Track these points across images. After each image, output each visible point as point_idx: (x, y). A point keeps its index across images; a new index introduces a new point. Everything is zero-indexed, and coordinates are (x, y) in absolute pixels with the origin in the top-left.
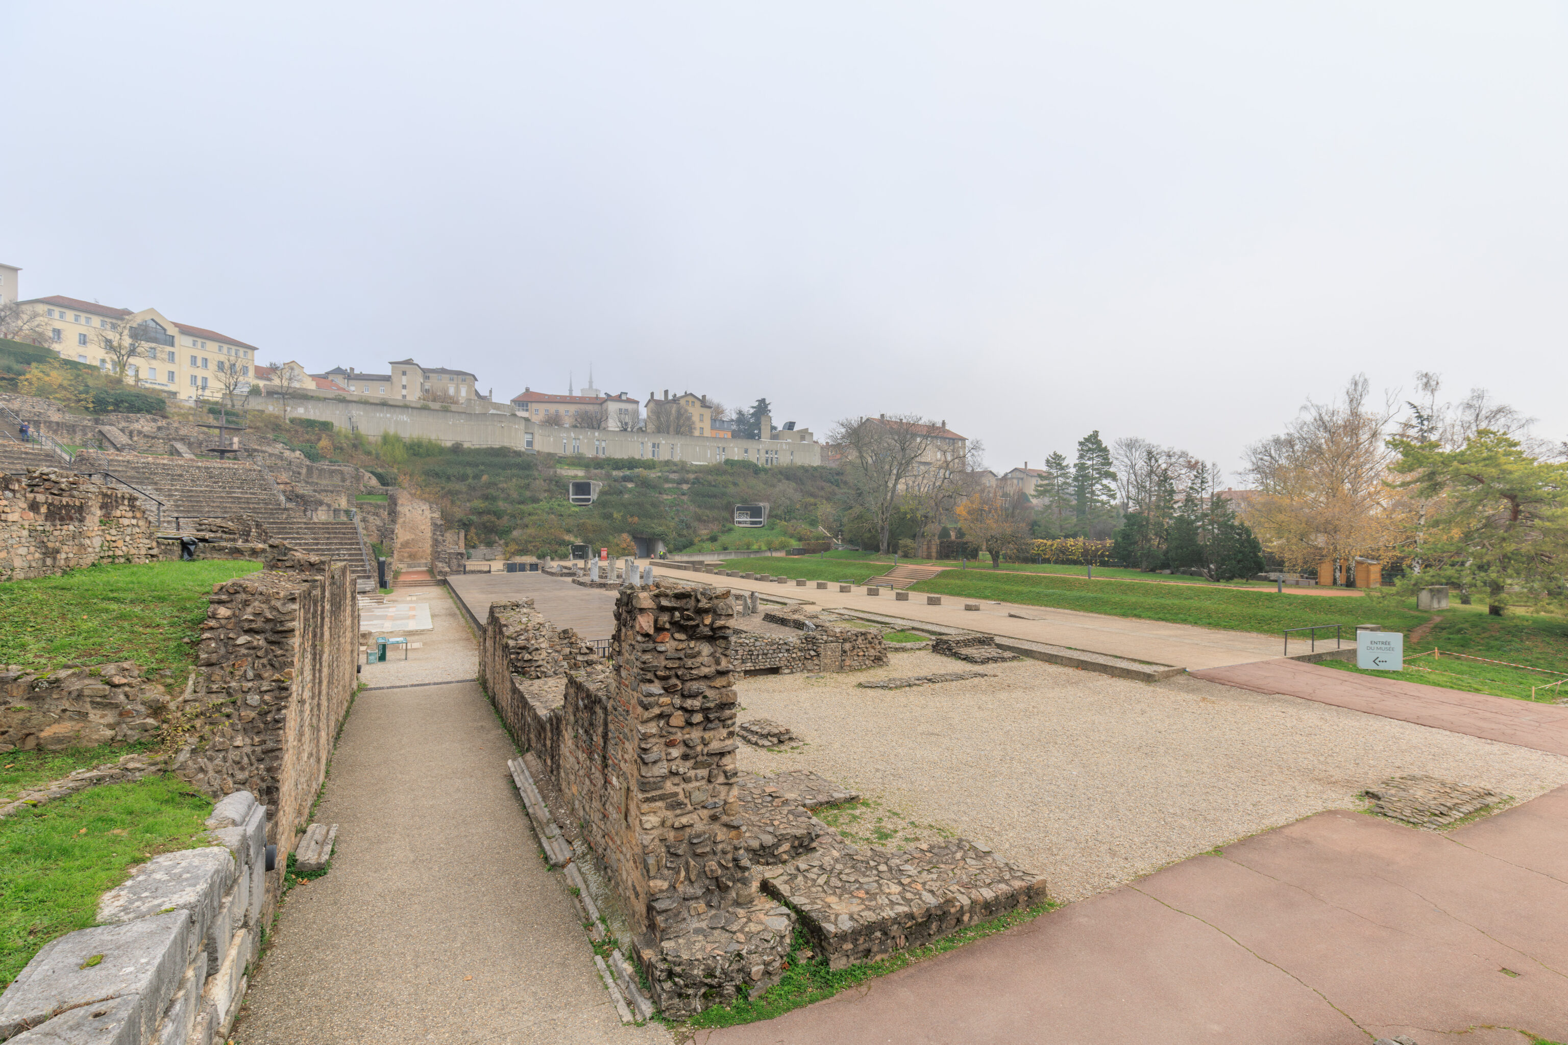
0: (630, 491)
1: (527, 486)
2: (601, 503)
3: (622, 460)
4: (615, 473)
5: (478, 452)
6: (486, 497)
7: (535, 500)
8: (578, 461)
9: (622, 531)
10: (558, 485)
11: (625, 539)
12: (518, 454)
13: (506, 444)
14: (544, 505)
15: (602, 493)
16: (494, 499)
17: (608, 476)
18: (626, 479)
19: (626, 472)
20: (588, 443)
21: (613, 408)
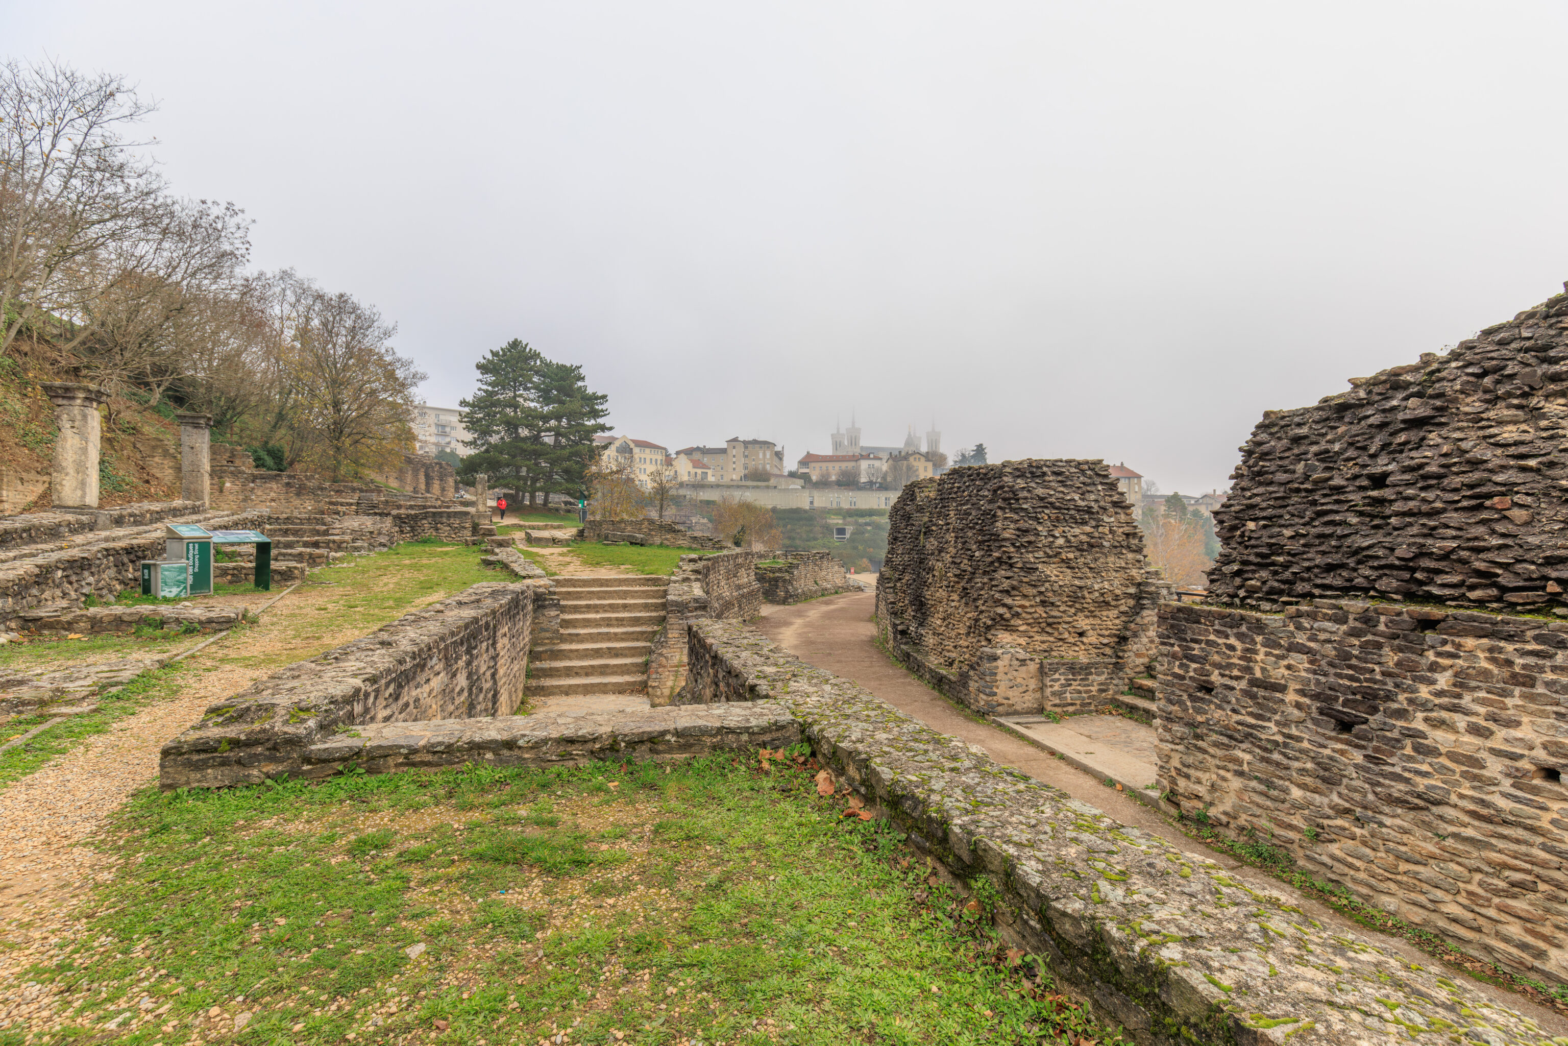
0: (869, 532)
1: (811, 531)
2: (851, 540)
3: (865, 510)
4: (861, 520)
5: (785, 511)
6: (790, 538)
7: (815, 539)
8: (839, 512)
9: (862, 557)
10: (828, 529)
11: (865, 561)
12: (805, 511)
13: (800, 506)
14: (820, 542)
15: (852, 534)
16: (794, 539)
17: (856, 523)
18: (867, 524)
19: (867, 519)
20: (845, 499)
21: (864, 465)
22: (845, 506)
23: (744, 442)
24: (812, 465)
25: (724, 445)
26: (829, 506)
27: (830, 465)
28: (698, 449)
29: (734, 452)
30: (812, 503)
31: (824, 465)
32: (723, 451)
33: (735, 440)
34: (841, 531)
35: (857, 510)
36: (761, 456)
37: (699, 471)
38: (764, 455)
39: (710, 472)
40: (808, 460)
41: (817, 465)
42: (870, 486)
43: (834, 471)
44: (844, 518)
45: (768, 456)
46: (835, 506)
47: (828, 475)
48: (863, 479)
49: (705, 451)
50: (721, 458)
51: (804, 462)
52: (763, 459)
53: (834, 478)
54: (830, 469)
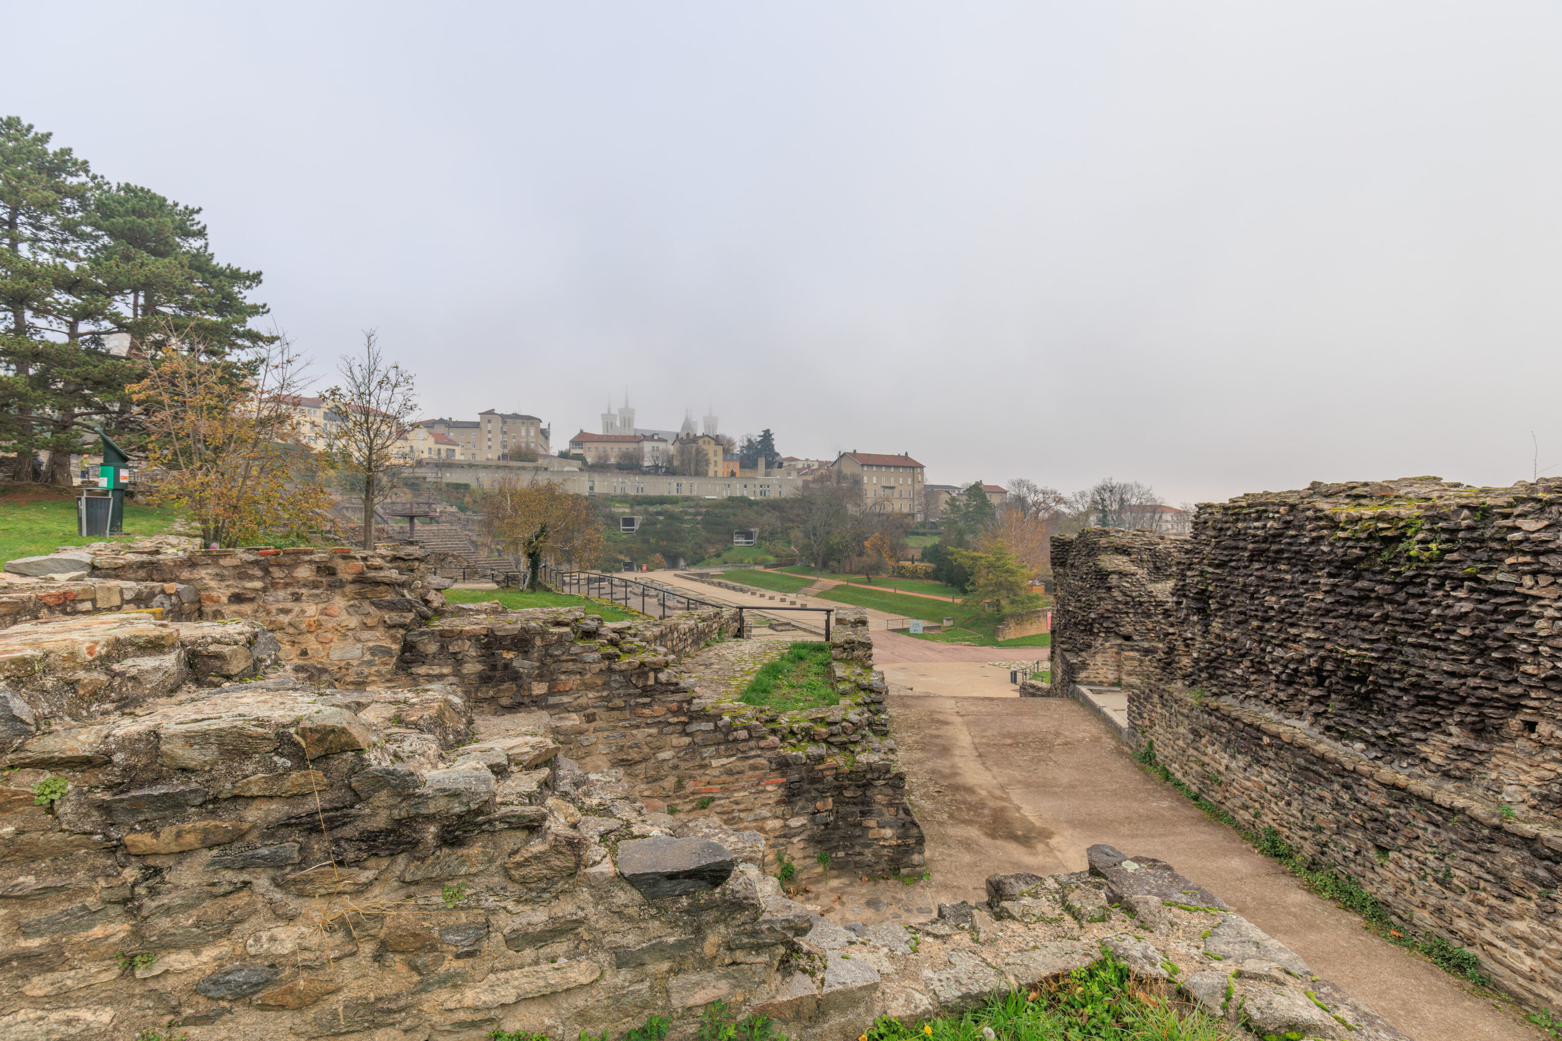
2: (642, 532)
3: (655, 497)
4: (652, 509)
8: (624, 499)
9: (654, 551)
10: (612, 519)
11: (658, 557)
12: (585, 497)
17: (646, 511)
18: (658, 513)
19: (659, 508)
20: (631, 485)
21: (647, 446)
22: (632, 492)
23: (502, 416)
24: (587, 445)
25: (477, 419)
26: (612, 492)
27: (608, 446)
28: (441, 421)
29: (489, 427)
30: (591, 488)
31: (601, 446)
32: (476, 425)
33: (491, 412)
34: (629, 522)
35: (645, 497)
36: (523, 433)
37: (444, 448)
38: (528, 432)
39: (458, 450)
40: (581, 439)
41: (593, 446)
42: (655, 470)
43: (614, 453)
44: (632, 506)
45: (532, 433)
46: (618, 492)
47: (607, 457)
48: (647, 463)
49: (450, 424)
50: (473, 434)
51: (576, 442)
52: (525, 437)
53: (613, 461)
54: (608, 450)
